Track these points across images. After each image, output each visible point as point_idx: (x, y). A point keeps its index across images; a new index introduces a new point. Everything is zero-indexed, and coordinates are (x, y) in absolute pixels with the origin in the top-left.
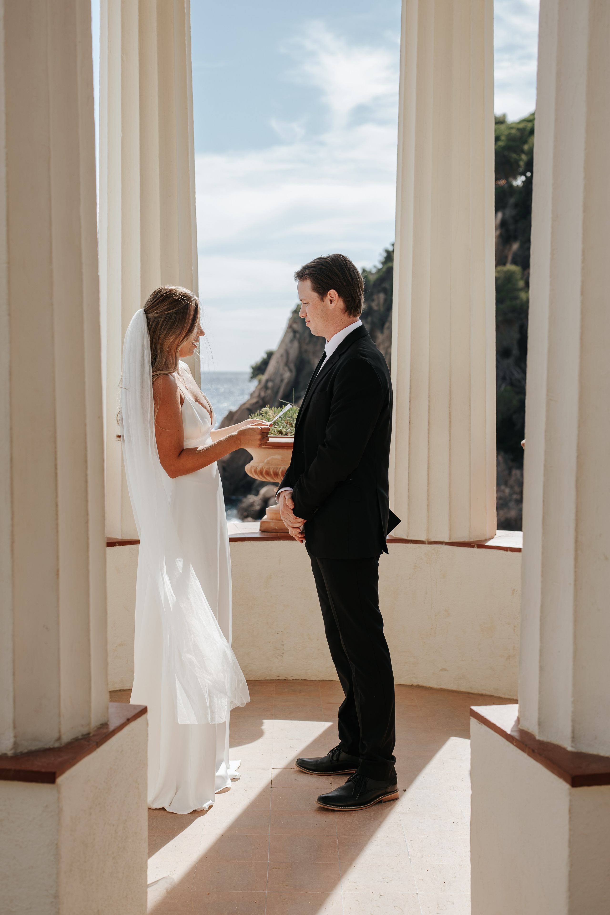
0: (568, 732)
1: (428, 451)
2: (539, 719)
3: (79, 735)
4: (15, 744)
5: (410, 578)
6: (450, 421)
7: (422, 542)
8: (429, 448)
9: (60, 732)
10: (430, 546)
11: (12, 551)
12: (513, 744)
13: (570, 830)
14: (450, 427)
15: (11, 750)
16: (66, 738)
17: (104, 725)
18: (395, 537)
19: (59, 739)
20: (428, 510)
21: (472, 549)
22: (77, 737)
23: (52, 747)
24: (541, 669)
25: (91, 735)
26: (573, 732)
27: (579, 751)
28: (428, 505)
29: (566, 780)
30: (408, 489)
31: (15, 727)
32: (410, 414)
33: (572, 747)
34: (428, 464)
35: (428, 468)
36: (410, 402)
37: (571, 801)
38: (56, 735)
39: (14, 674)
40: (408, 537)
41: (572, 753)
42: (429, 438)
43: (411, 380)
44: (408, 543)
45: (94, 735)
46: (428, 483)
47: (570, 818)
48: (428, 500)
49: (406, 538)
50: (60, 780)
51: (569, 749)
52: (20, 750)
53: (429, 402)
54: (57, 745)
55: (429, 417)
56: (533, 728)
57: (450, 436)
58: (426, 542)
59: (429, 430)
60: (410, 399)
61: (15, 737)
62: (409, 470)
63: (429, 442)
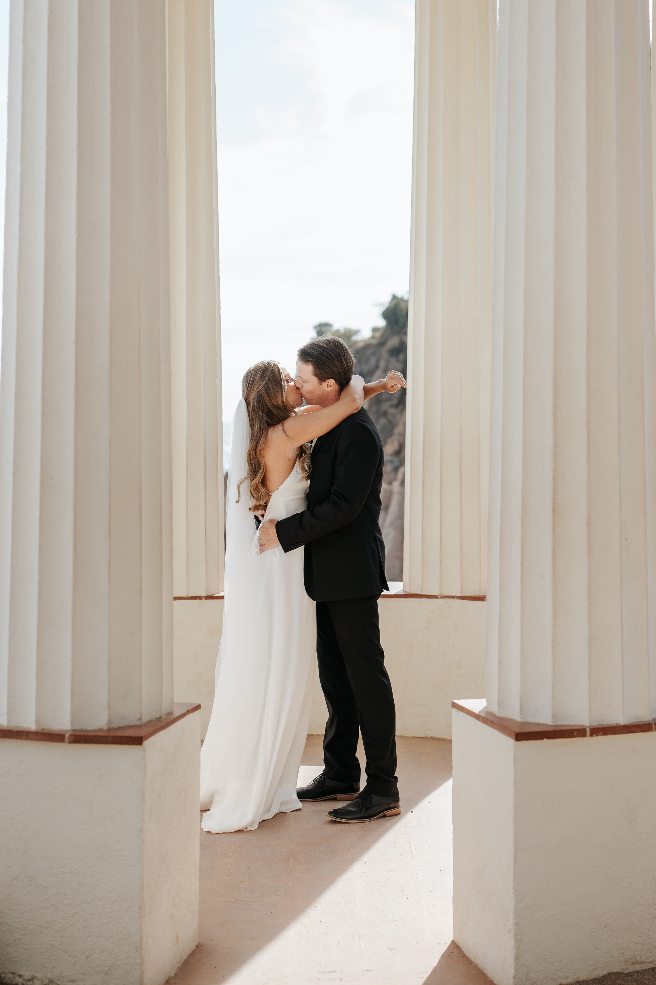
0: (517, 708)
1: (441, 509)
2: (498, 700)
3: (153, 718)
4: (109, 720)
5: (424, 632)
6: (461, 480)
7: (435, 597)
8: (441, 506)
9: (141, 713)
10: (443, 600)
11: (109, 575)
12: (479, 720)
13: (515, 773)
14: (461, 485)
15: (106, 725)
16: (145, 719)
17: (170, 714)
18: (410, 593)
19: (140, 719)
20: (441, 566)
21: (482, 602)
22: (152, 720)
23: (135, 724)
24: (500, 662)
25: (162, 718)
26: (521, 707)
27: (526, 721)
28: (441, 561)
29: (512, 737)
30: (422, 546)
31: (109, 708)
32: (423, 473)
33: (520, 718)
34: (441, 521)
35: (441, 525)
36: (423, 462)
37: (515, 751)
38: (138, 716)
39: (109, 668)
40: (422, 592)
41: (520, 722)
42: (441, 496)
43: (424, 441)
44: (422, 598)
45: (165, 719)
46: (441, 540)
47: (515, 764)
48: (440, 556)
49: (420, 593)
50: (146, 743)
51: (519, 720)
52: (112, 726)
53: (441, 462)
54: (138, 723)
55: (441, 476)
56: (495, 710)
57: (461, 494)
58: (439, 597)
59: (441, 489)
60: (423, 459)
61: (109, 715)
62: (422, 527)
63: (441, 500)
